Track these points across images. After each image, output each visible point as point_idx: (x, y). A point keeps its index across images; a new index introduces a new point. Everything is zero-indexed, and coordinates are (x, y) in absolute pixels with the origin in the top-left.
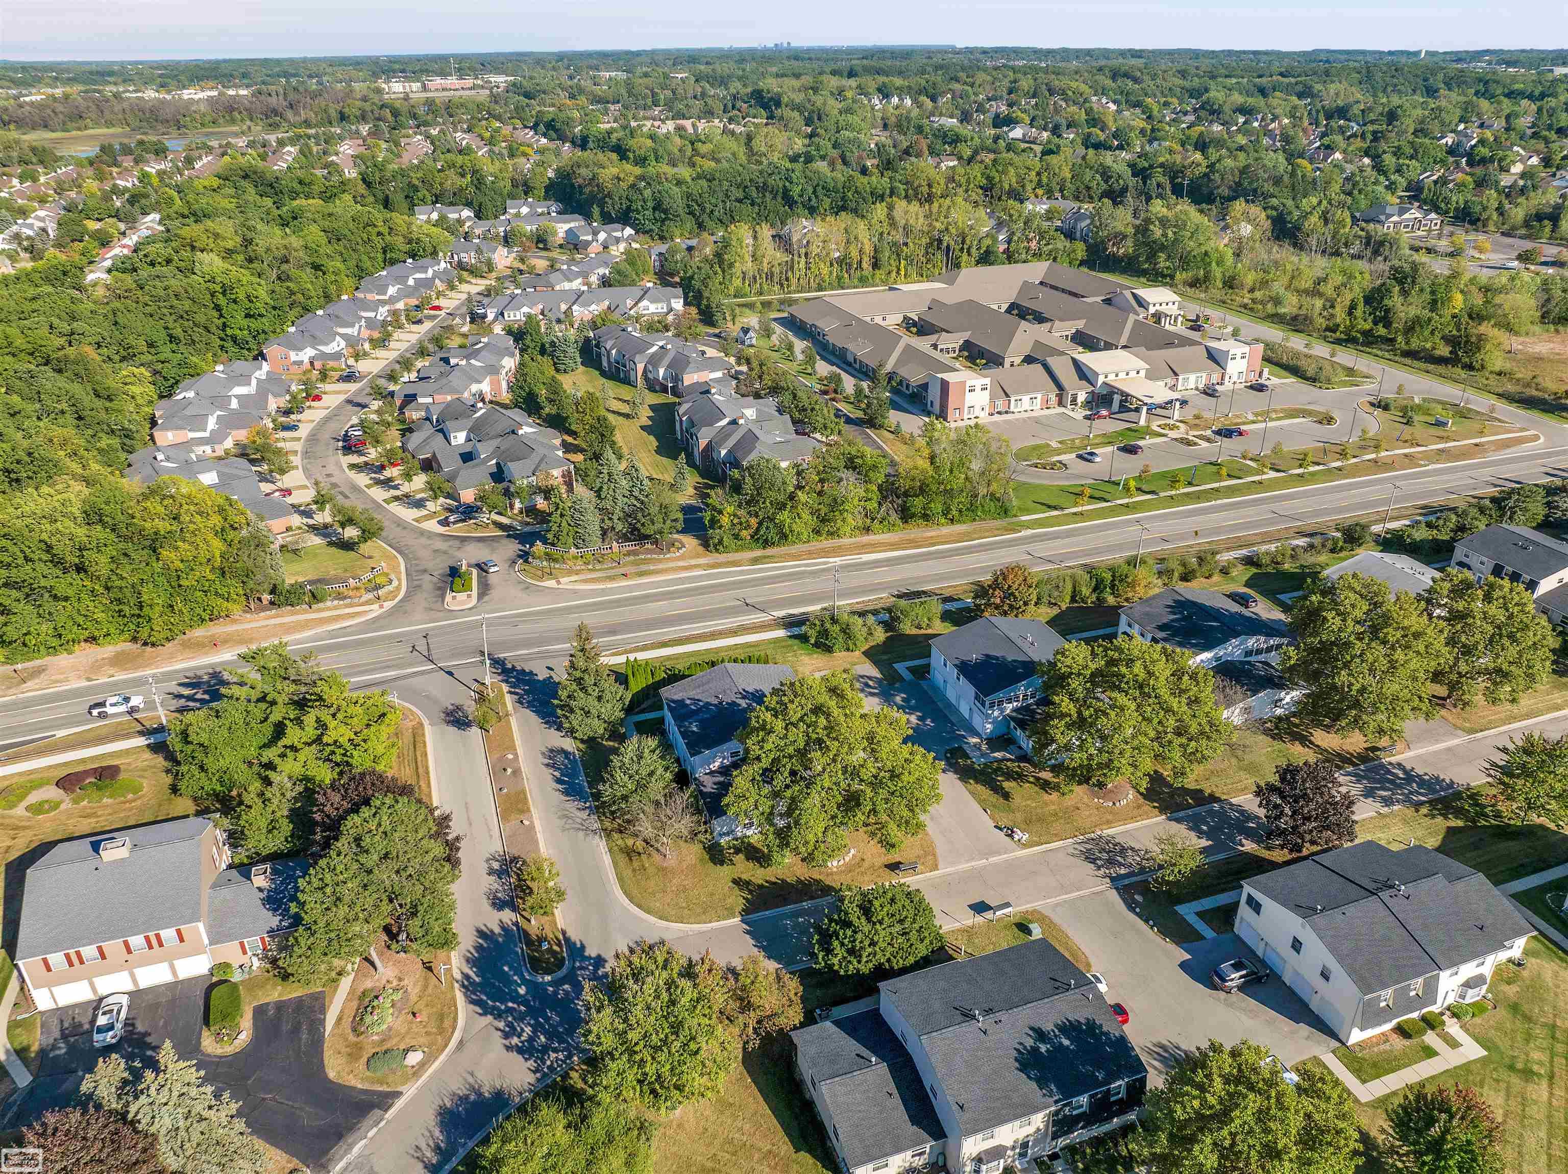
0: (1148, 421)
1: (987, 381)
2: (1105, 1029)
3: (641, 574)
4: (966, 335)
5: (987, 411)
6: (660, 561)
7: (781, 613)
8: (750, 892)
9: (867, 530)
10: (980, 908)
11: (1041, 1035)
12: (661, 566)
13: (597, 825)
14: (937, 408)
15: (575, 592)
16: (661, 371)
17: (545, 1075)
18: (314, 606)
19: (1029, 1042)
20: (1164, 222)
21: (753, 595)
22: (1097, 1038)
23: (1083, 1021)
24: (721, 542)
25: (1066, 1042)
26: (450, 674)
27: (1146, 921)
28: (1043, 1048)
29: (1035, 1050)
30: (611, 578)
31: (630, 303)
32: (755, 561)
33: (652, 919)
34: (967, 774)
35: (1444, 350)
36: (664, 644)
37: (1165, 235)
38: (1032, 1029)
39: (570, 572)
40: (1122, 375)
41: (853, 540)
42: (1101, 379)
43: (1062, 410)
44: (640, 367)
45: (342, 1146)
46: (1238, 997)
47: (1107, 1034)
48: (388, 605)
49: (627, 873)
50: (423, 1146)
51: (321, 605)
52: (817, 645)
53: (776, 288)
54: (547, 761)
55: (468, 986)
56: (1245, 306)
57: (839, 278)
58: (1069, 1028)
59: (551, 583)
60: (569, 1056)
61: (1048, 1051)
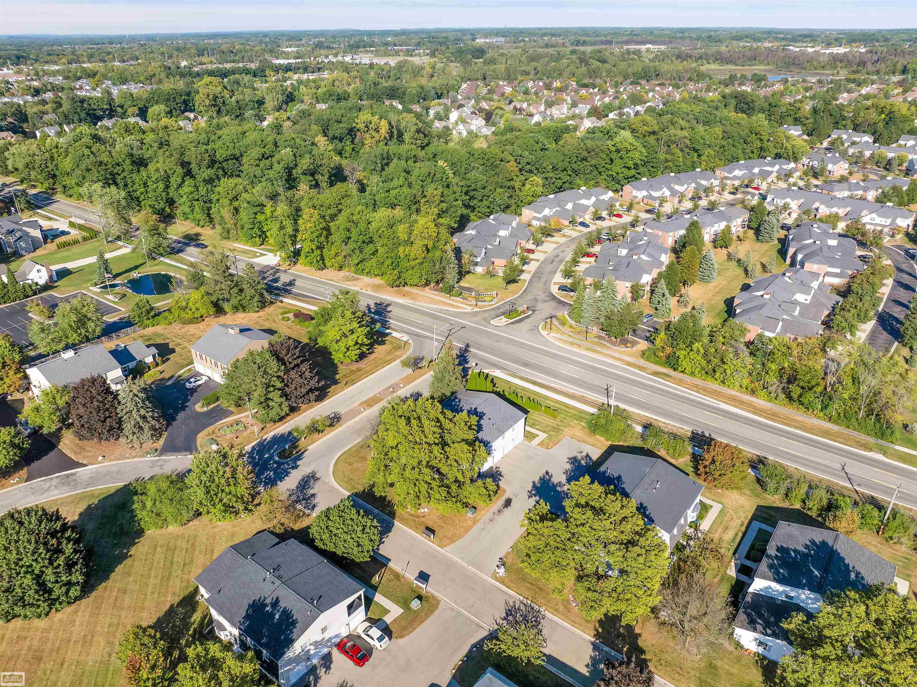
2: (294, 630)
3: (588, 349)
8: (370, 491)
9: (753, 392)
10: (424, 577)
11: (276, 603)
12: (604, 351)
15: (547, 341)
16: (800, 257)
18: (450, 297)
19: (268, 601)
22: (287, 628)
23: (294, 618)
25: (277, 616)
27: (466, 656)
28: (268, 608)
29: (266, 605)
30: (572, 344)
32: (656, 374)
33: (331, 469)
38: (277, 598)
39: (560, 332)
41: (738, 394)
44: (792, 250)
45: (170, 453)
47: (292, 632)
48: (478, 310)
51: (454, 298)
54: (408, 395)
55: (261, 443)
58: (287, 614)
59: (545, 333)
61: (268, 611)
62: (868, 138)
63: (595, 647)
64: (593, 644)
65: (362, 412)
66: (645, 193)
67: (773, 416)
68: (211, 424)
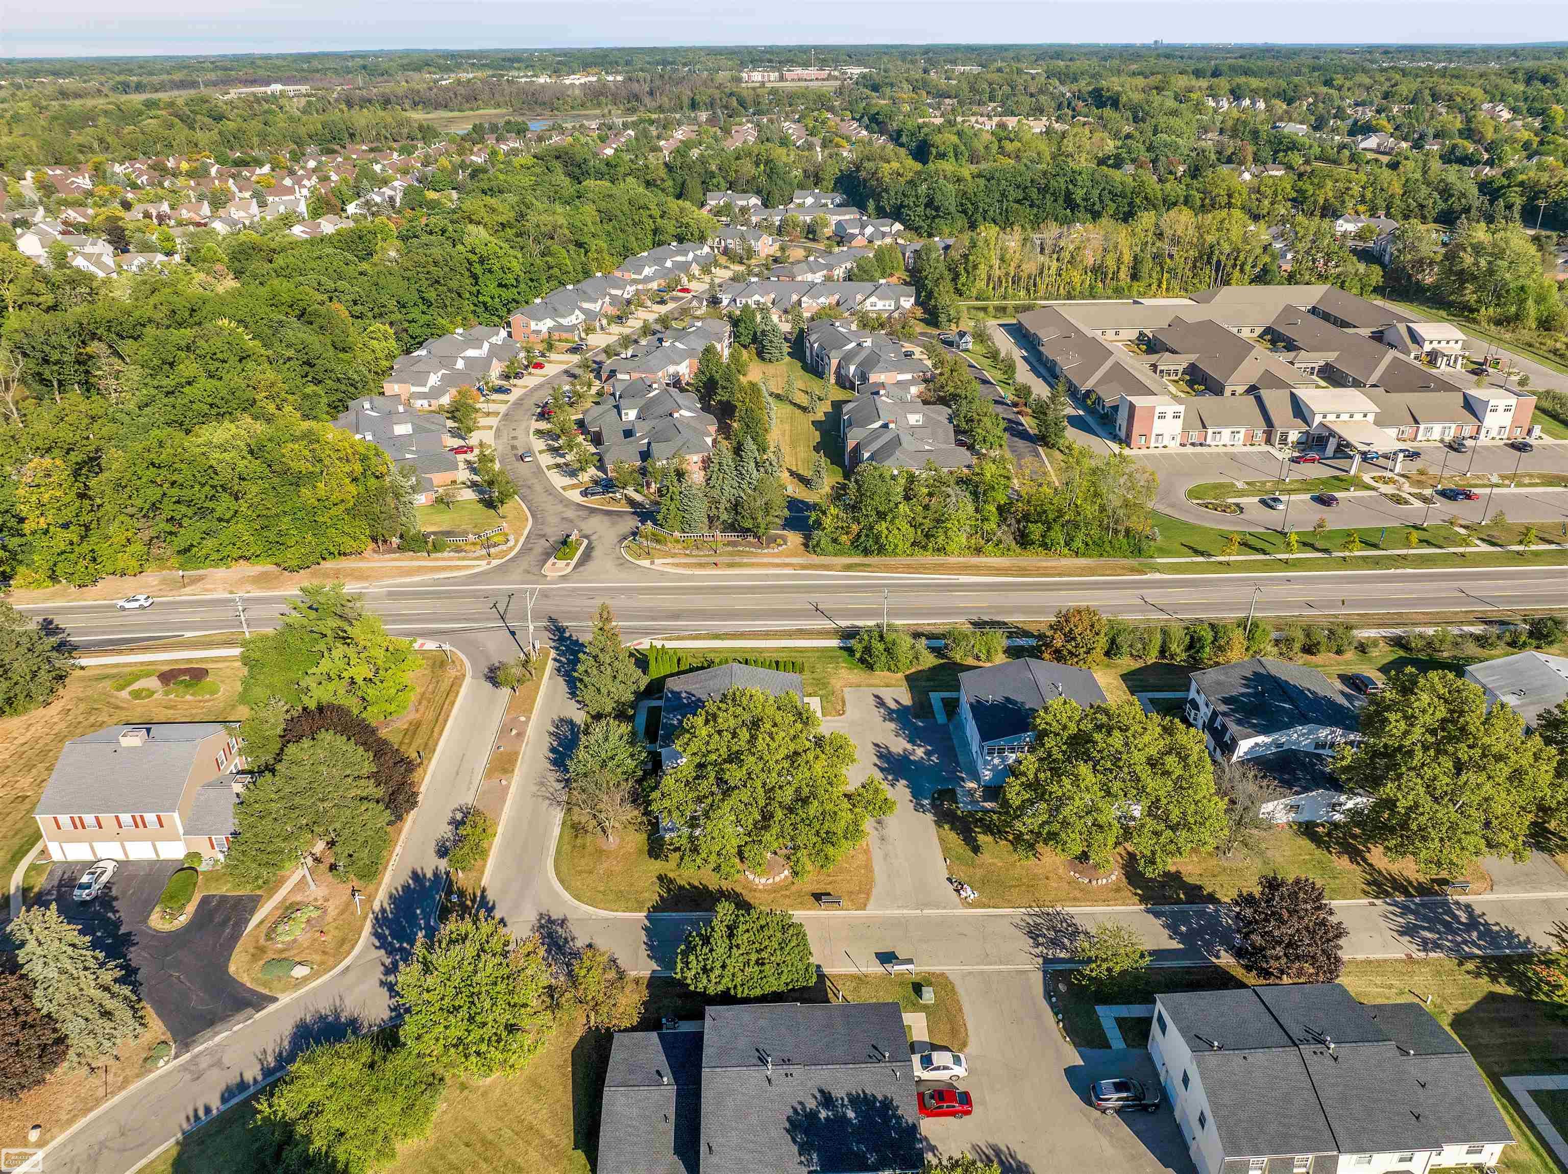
0: (1359, 470)
1: (1181, 408)
2: (899, 1112)
3: (731, 565)
4: (1192, 358)
5: (1178, 440)
6: (755, 555)
7: (844, 623)
8: (669, 890)
9: (978, 551)
10: (886, 958)
11: (827, 1100)
12: (754, 560)
13: (564, 798)
14: (1123, 435)
15: (663, 574)
16: (852, 368)
17: (398, 1016)
18: (433, 555)
19: (811, 1104)
20: (1478, 250)
21: (827, 602)
22: (886, 1119)
23: (880, 1097)
24: (818, 544)
25: (851, 1114)
26: (513, 633)
27: (1056, 1014)
29: (813, 1115)
30: (701, 565)
31: (859, 297)
32: (848, 567)
33: (566, 896)
34: (945, 817)
36: (717, 637)
37: (1476, 264)
38: (821, 1091)
39: (667, 555)
40: (1345, 417)
41: (961, 559)
42: (1318, 419)
43: (1269, 448)
44: (834, 363)
45: (208, 1032)
46: (1112, 1120)
47: (899, 1118)
48: (495, 562)
49: (567, 848)
50: (269, 1051)
51: (439, 555)
52: (862, 661)
53: (1022, 293)
54: (552, 729)
55: (380, 920)
56: (1555, 352)
57: (1092, 287)
58: (861, 1101)
59: (646, 563)
61: (827, 1119)
62: (754, 201)
63: (1157, 915)
64: (1148, 911)
65: (508, 787)
66: (549, 323)
67: (1023, 571)
68: (235, 938)
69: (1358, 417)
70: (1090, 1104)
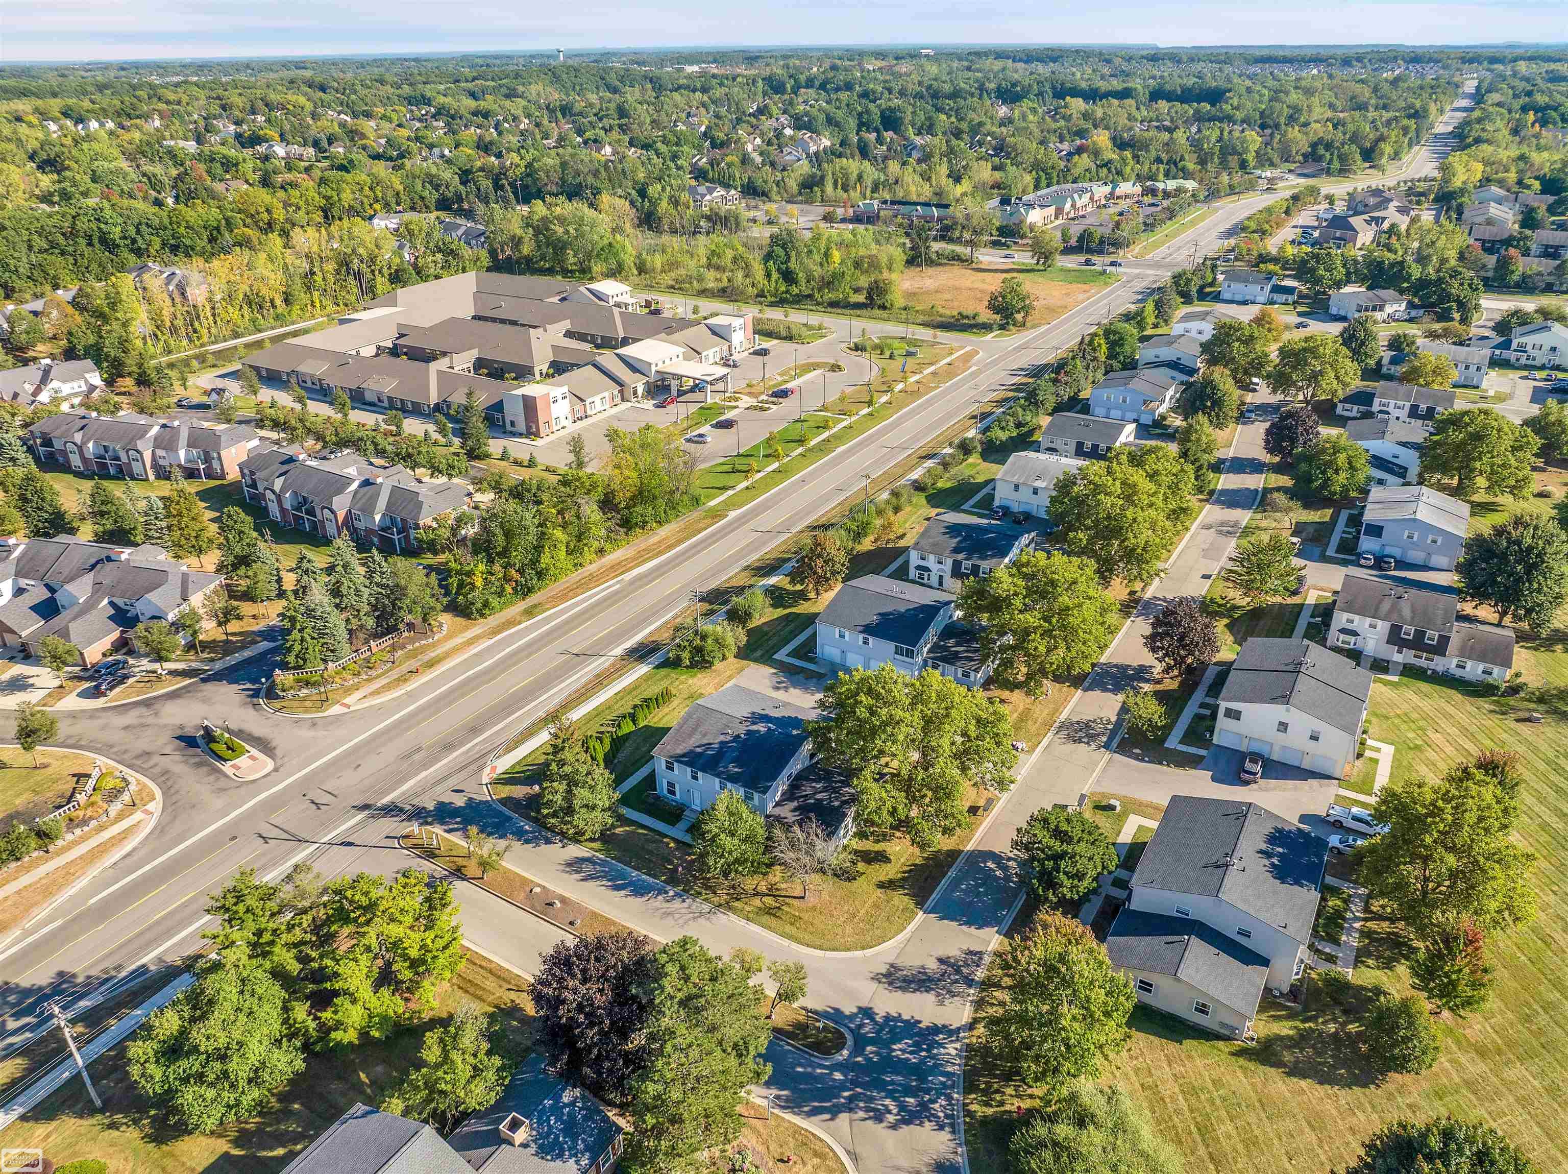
0: (712, 397)
1: (565, 389)
2: (1286, 829)
3: (431, 664)
4: (474, 354)
5: (570, 419)
6: (433, 645)
7: (619, 651)
8: (902, 887)
9: (601, 552)
11: (1266, 854)
12: (442, 649)
13: (706, 907)
14: (521, 426)
15: (379, 707)
16: (182, 454)
17: (952, 1125)
18: (51, 848)
19: (1266, 862)
21: (571, 646)
22: (1289, 837)
23: (1272, 831)
25: (1280, 850)
26: (350, 844)
27: (1160, 764)
29: (1274, 866)
30: (402, 680)
32: (529, 613)
35: (861, 298)
38: (1258, 853)
39: (348, 691)
40: (667, 362)
42: (654, 369)
43: (628, 405)
46: (1262, 782)
47: (1290, 832)
48: (153, 808)
49: (788, 929)
51: (60, 843)
52: (692, 666)
53: (185, 342)
54: (578, 876)
55: (792, 1105)
57: (253, 321)
58: (1271, 840)
59: (336, 710)
60: (949, 1098)
61: (1279, 861)
63: (1090, 690)
64: (1084, 691)
69: (674, 359)
70: (1247, 783)
